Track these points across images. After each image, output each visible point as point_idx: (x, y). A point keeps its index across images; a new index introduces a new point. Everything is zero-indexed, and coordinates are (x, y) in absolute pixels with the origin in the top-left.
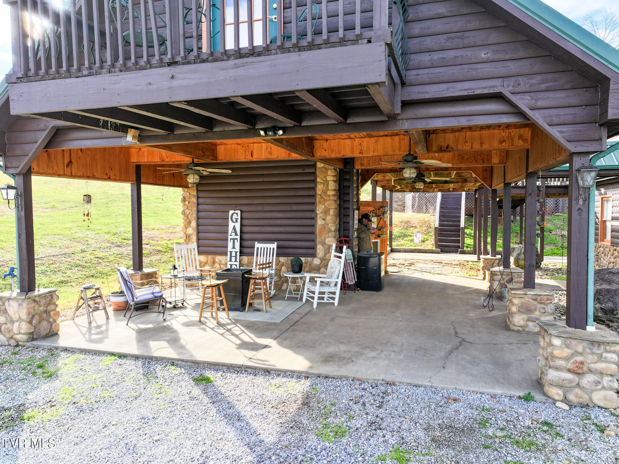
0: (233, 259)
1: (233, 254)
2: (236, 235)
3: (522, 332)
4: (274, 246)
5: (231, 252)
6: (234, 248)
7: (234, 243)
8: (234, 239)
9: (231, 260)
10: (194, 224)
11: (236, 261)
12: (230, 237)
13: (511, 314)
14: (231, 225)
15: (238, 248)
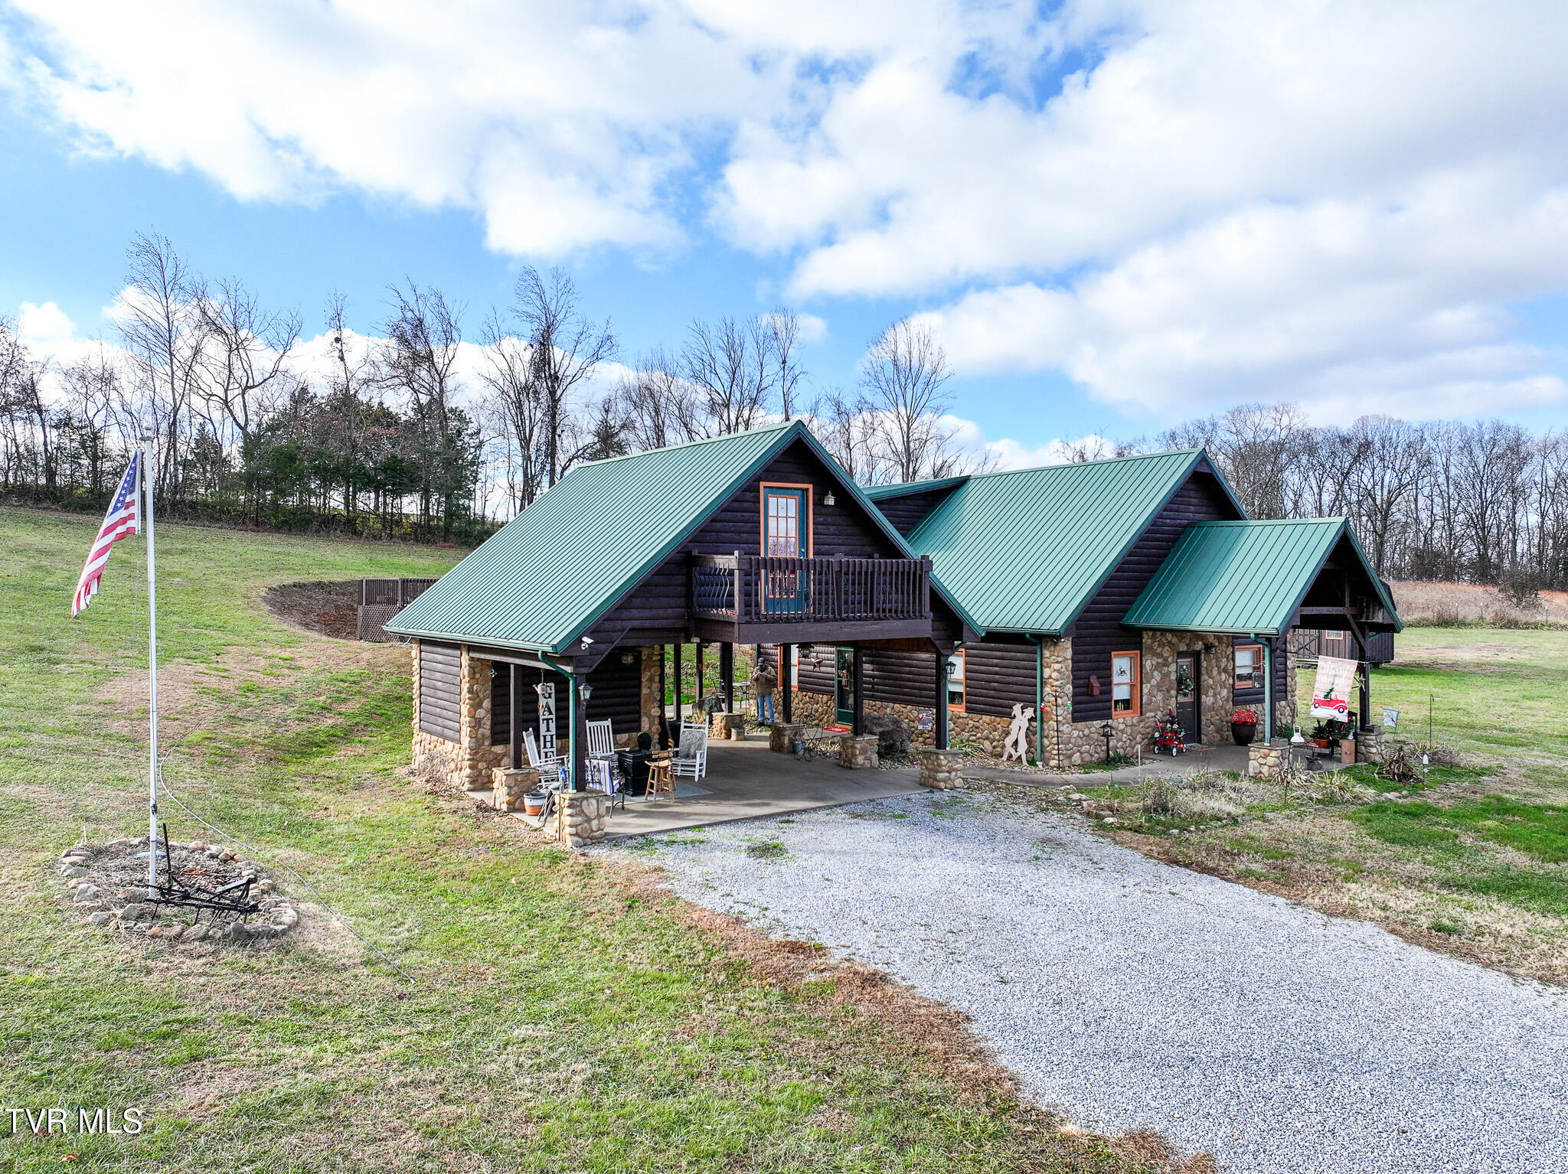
0: (548, 745)
1: (548, 738)
2: (551, 713)
3: (863, 769)
4: (609, 722)
5: (545, 737)
6: (548, 730)
7: (548, 724)
8: (548, 720)
9: (545, 747)
10: (487, 704)
11: (552, 747)
12: (541, 718)
13: (854, 755)
14: (542, 702)
15: (553, 731)
